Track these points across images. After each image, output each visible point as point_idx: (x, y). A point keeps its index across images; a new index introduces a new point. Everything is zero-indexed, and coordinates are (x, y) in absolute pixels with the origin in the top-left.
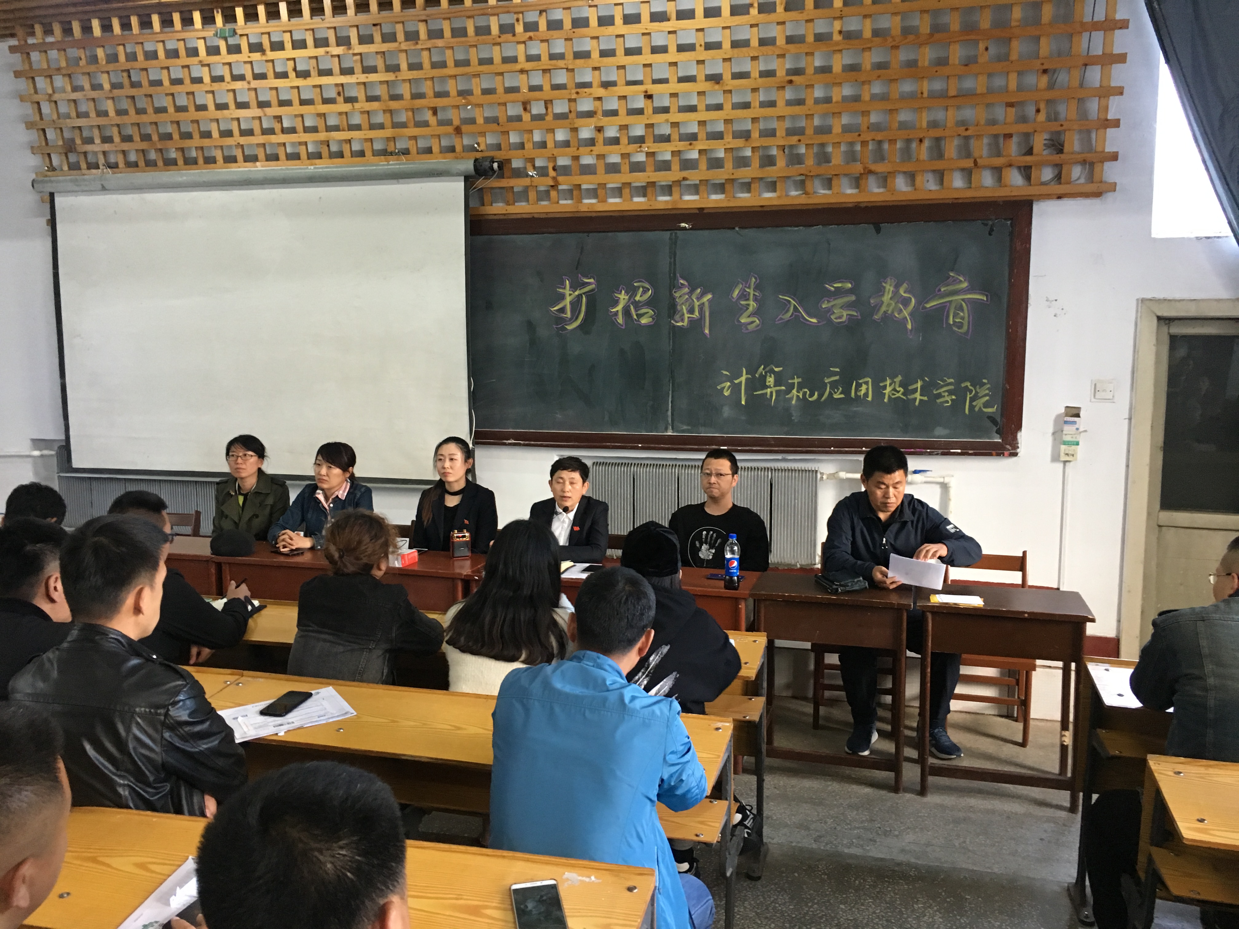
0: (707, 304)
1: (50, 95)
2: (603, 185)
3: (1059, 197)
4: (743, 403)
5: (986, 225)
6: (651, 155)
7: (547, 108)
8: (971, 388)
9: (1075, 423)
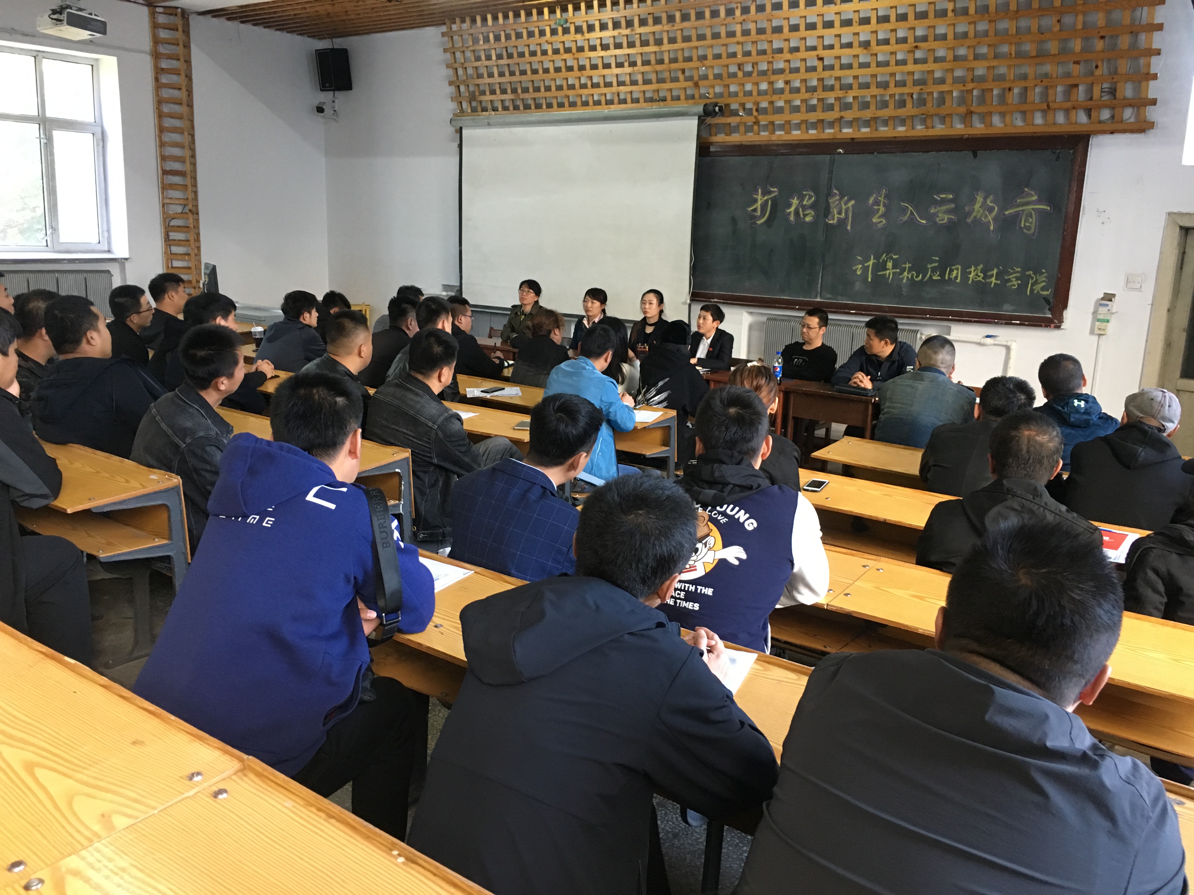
0: (851, 208)
1: (462, 64)
2: (789, 122)
3: (1112, 133)
4: (870, 280)
5: (1054, 153)
6: (821, 100)
7: (753, 67)
8: (1033, 275)
9: (1107, 305)
